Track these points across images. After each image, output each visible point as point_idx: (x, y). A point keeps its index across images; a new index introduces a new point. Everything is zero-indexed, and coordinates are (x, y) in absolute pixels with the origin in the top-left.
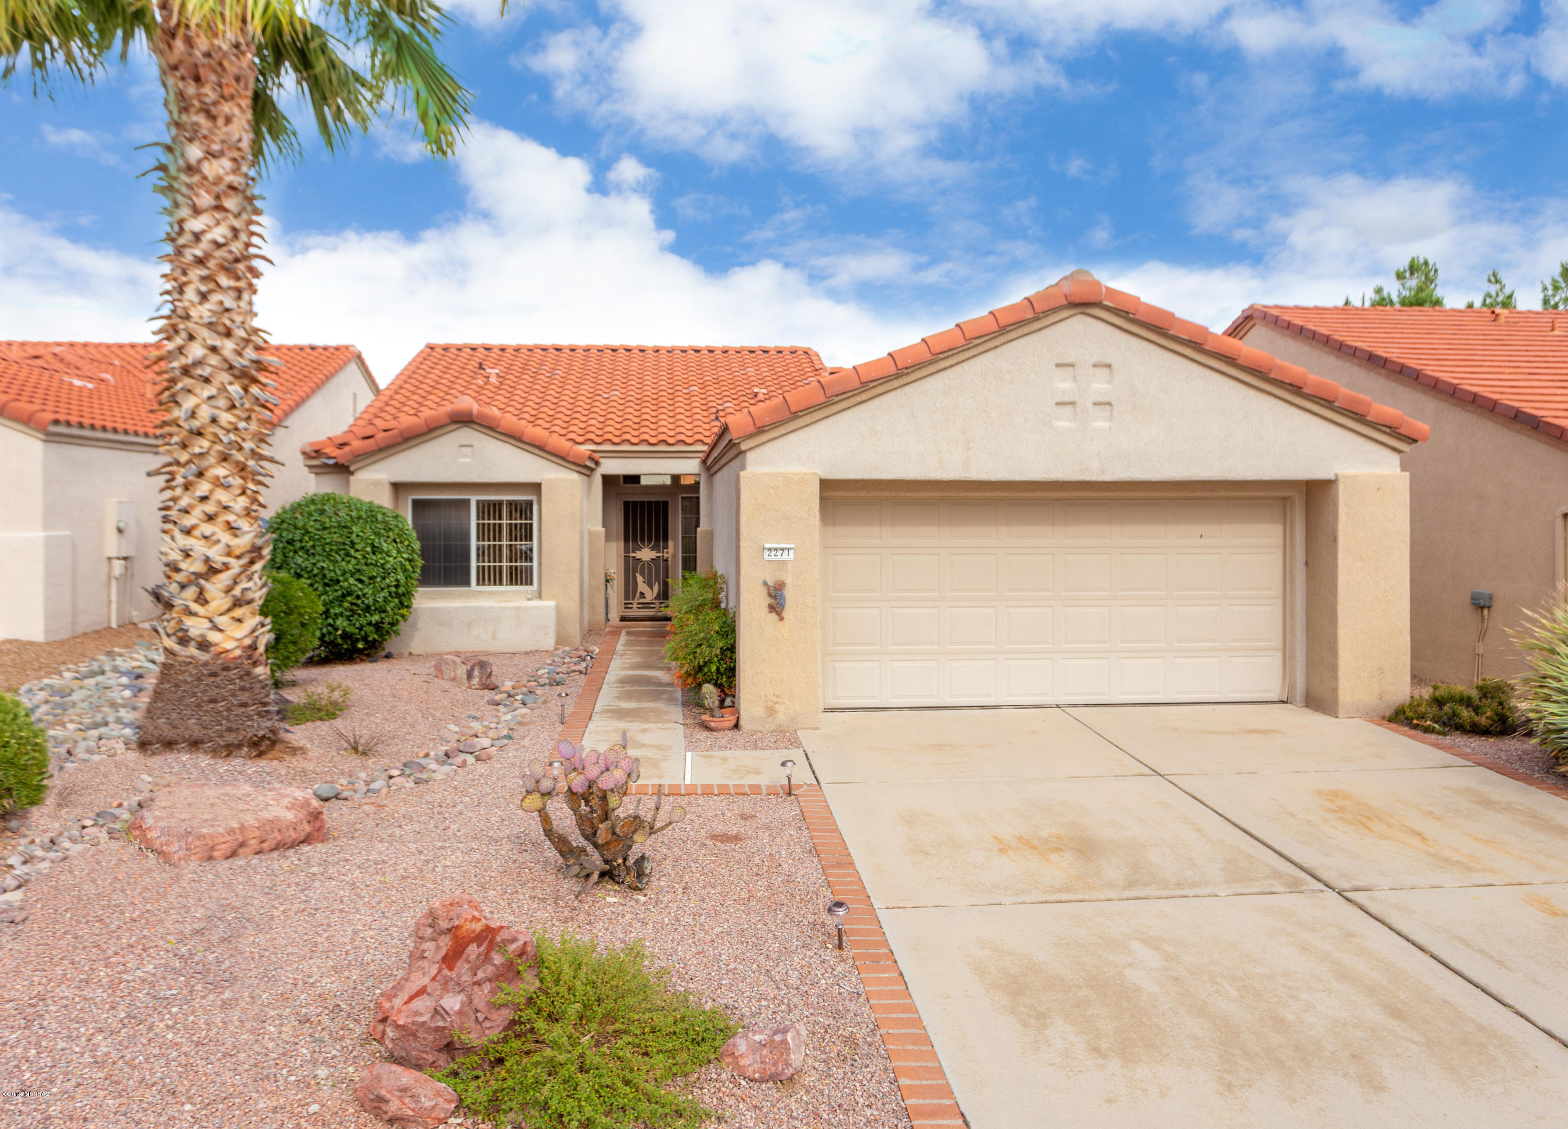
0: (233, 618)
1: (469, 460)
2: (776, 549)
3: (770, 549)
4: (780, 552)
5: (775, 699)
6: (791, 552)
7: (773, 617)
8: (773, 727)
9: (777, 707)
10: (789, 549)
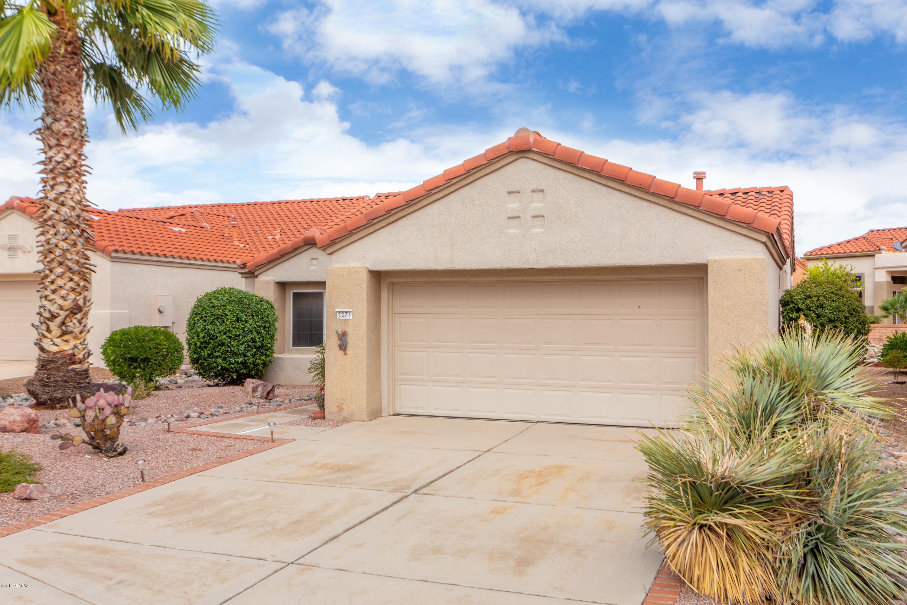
0: (63, 340)
1: (316, 267)
2: (343, 312)
3: (339, 312)
4: (345, 314)
5: (342, 402)
6: (351, 314)
7: (341, 353)
8: (341, 418)
9: (344, 406)
10: (349, 312)
